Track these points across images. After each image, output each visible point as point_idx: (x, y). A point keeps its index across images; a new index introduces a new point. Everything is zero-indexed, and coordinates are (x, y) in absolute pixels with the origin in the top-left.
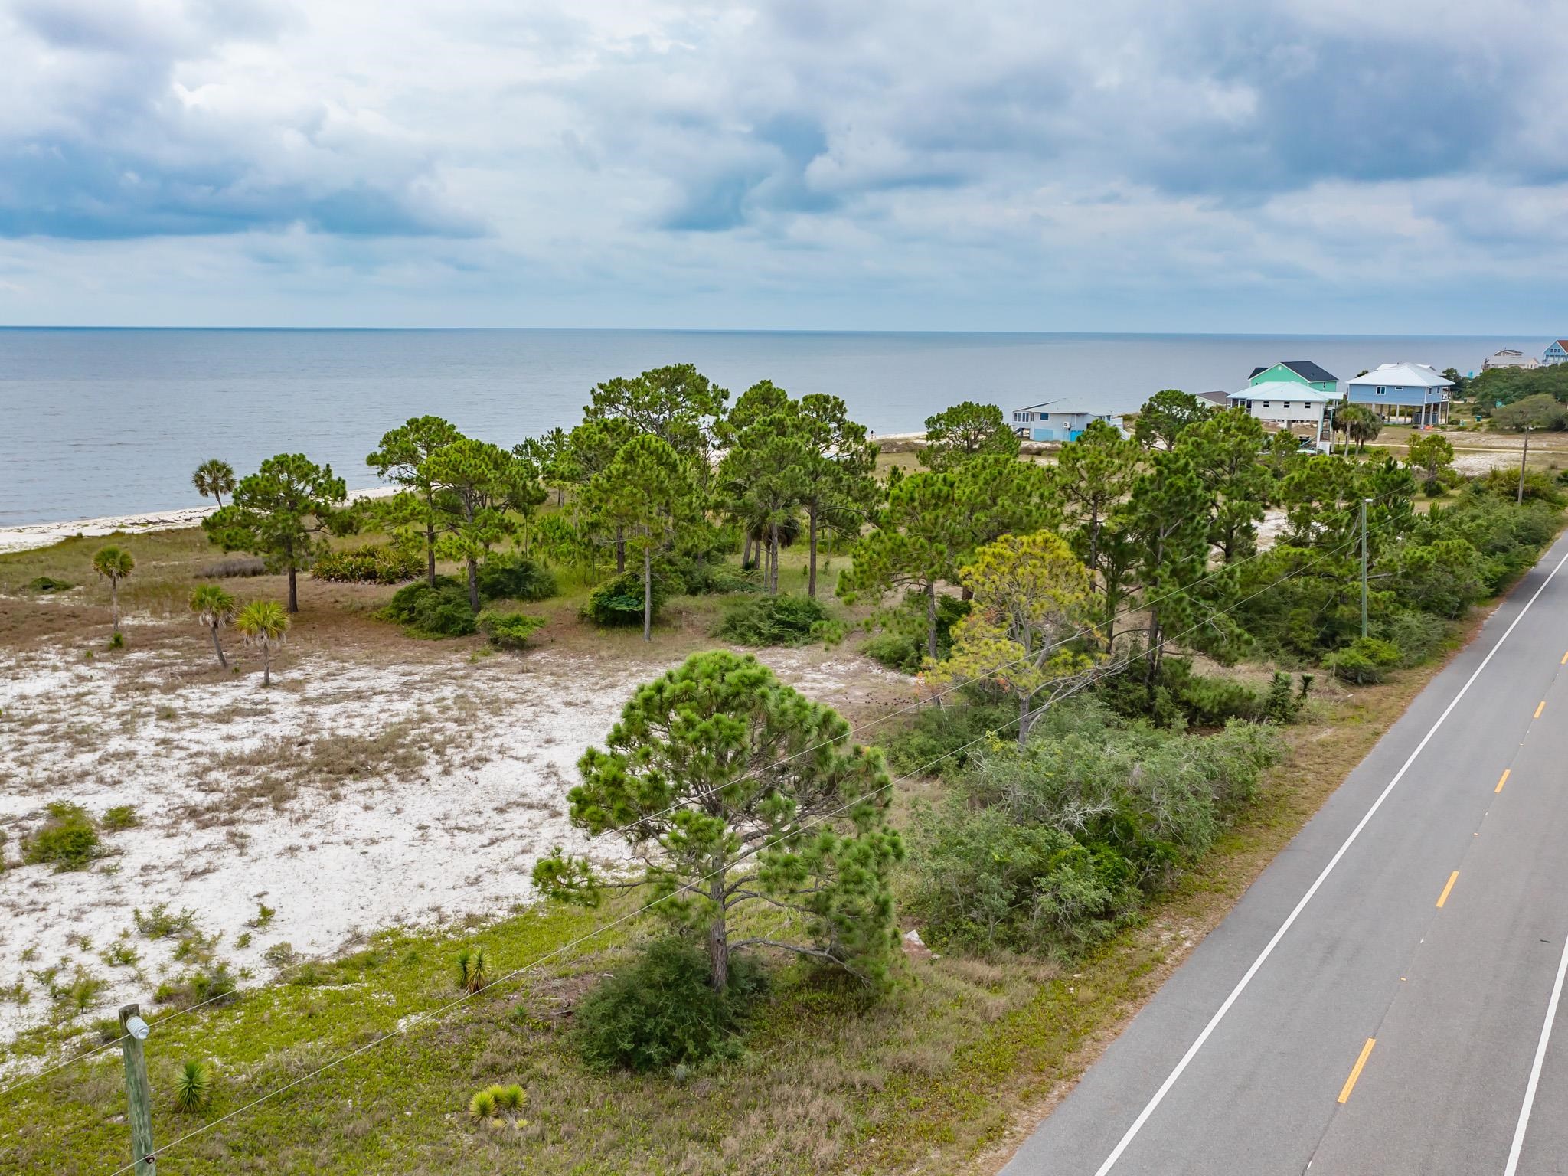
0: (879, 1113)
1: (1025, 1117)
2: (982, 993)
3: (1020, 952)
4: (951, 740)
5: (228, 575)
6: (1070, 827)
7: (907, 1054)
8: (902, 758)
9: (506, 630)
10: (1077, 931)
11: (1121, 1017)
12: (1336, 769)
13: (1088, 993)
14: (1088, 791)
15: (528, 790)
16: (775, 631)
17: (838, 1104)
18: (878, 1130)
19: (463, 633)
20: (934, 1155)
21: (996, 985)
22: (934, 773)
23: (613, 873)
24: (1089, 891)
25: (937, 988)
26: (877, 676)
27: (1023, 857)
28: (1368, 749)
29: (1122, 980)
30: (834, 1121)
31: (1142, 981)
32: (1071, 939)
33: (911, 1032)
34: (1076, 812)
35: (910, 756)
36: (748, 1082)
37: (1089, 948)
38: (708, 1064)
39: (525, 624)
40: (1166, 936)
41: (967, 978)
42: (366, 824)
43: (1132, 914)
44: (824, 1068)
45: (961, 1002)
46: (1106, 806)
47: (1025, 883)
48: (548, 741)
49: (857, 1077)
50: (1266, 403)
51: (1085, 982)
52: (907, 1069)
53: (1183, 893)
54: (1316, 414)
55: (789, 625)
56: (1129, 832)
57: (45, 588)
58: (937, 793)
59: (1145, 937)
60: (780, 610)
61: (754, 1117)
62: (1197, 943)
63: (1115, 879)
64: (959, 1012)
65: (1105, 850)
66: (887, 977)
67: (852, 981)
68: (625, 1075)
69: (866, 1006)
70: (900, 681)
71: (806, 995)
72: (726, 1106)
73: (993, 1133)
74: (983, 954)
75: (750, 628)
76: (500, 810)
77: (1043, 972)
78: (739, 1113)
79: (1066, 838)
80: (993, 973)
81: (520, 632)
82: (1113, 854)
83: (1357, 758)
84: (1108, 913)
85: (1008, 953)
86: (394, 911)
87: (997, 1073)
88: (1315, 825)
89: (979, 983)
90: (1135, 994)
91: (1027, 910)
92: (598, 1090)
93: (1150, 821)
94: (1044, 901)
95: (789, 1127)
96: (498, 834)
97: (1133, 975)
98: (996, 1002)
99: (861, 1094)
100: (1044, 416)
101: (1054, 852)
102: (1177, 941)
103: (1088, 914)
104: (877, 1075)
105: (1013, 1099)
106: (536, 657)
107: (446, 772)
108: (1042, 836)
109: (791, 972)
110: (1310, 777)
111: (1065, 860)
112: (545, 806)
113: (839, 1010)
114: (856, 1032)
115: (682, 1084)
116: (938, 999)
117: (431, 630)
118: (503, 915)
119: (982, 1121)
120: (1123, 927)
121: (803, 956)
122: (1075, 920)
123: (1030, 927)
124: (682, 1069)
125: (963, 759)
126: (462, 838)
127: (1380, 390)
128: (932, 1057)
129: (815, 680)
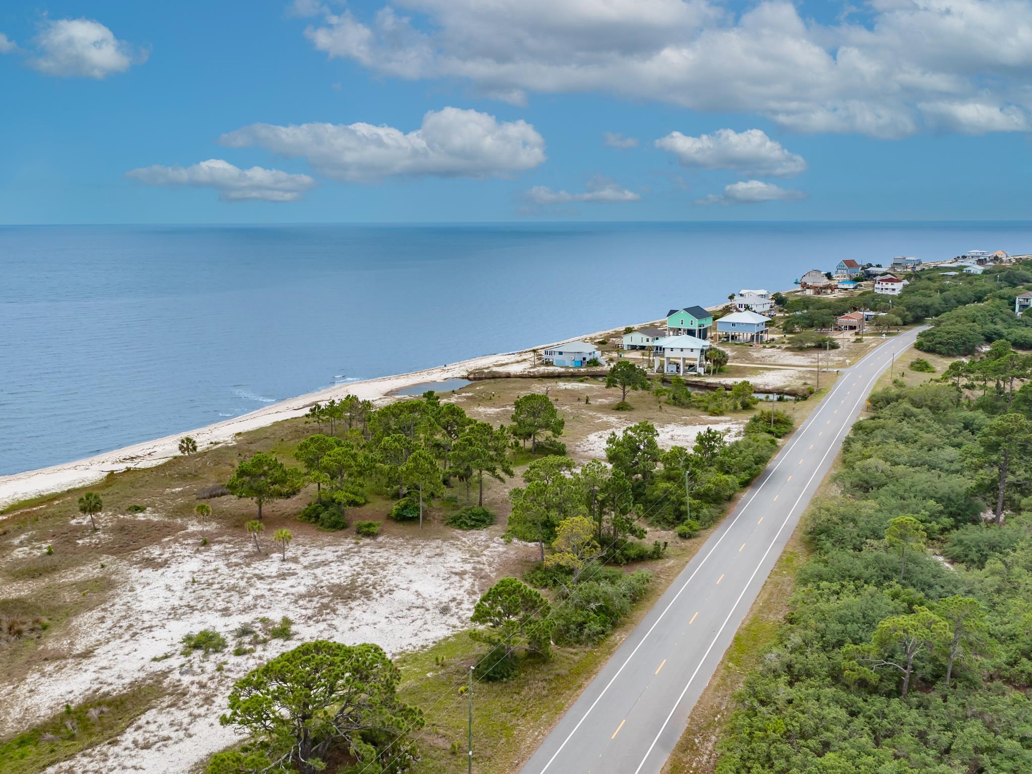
0: (554, 685)
1: (586, 683)
2: (573, 656)
3: (581, 644)
4: (550, 574)
5: (211, 496)
6: (592, 609)
7: (558, 672)
8: (534, 581)
9: (367, 529)
10: (595, 638)
11: (607, 659)
12: (671, 578)
13: (599, 654)
14: (597, 599)
15: (414, 601)
16: (473, 523)
17: (545, 684)
18: (554, 688)
19: (343, 528)
20: (567, 692)
21: (576, 654)
22: (546, 586)
23: (456, 629)
24: (597, 627)
25: (561, 656)
26: (516, 544)
27: (580, 619)
28: (682, 569)
29: (607, 650)
30: (544, 687)
31: (612, 650)
32: (594, 640)
33: (557, 667)
34: (593, 606)
35: (537, 580)
36: (523, 681)
37: (598, 642)
38: (511, 678)
39: (374, 526)
40: (618, 637)
41: (568, 652)
42: (369, 617)
43: (609, 632)
44: (538, 676)
45: (568, 659)
46: (602, 603)
47: (581, 626)
48: (411, 581)
49: (547, 677)
50: (672, 349)
51: (598, 651)
52: (558, 675)
53: (623, 624)
54: (697, 355)
55: (477, 521)
56: (607, 609)
57: (136, 510)
58: (547, 593)
59: (613, 638)
60: (474, 514)
61: (526, 688)
62: (626, 639)
63: (604, 623)
64: (568, 661)
65: (602, 615)
66: (551, 654)
67: (540, 656)
68: (491, 682)
69: (545, 662)
70: (525, 546)
71: (529, 660)
72: (518, 687)
73: (580, 687)
74: (571, 646)
75: (462, 522)
76: (409, 610)
77: (587, 650)
78: (523, 687)
79: (592, 613)
80: (574, 651)
81: (372, 529)
82: (603, 615)
83: (679, 572)
84: (603, 632)
85: (578, 645)
86: (399, 646)
87: (578, 674)
88: (661, 599)
89: (571, 654)
90: (610, 653)
91: (582, 634)
92: (486, 686)
93: (612, 605)
94: (586, 631)
95: (535, 689)
96: (413, 618)
97: (610, 649)
98: (577, 658)
99: (550, 681)
100: (561, 353)
101: (588, 617)
102: (621, 639)
103: (598, 633)
104: (551, 677)
105: (583, 679)
106: (380, 539)
107: (381, 596)
108: (585, 613)
109: (522, 653)
110: (663, 581)
111: (592, 620)
112: (423, 607)
113: (538, 663)
114: (544, 668)
115: (506, 683)
116: (562, 659)
117: (329, 527)
118: (431, 645)
119: (577, 685)
120: (607, 636)
121: (526, 650)
122: (595, 635)
123: (583, 638)
124: (505, 680)
125: (555, 581)
126: (402, 620)
127: (733, 324)
128: (563, 672)
129: (494, 547)
